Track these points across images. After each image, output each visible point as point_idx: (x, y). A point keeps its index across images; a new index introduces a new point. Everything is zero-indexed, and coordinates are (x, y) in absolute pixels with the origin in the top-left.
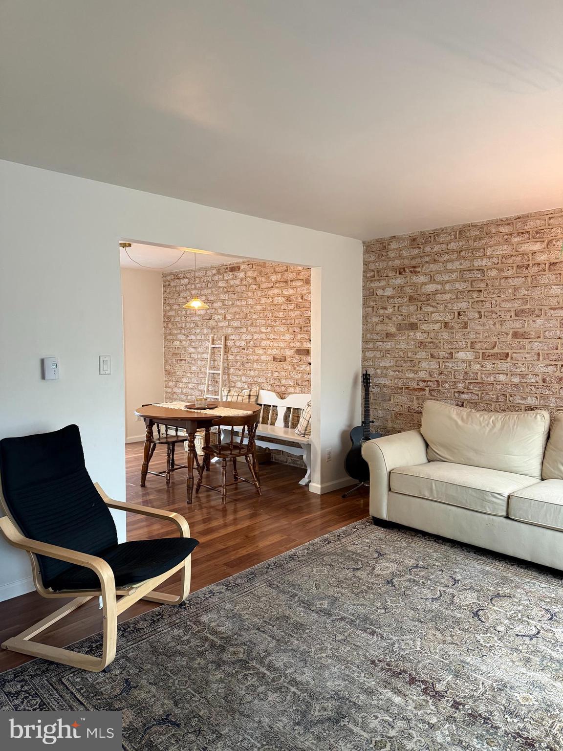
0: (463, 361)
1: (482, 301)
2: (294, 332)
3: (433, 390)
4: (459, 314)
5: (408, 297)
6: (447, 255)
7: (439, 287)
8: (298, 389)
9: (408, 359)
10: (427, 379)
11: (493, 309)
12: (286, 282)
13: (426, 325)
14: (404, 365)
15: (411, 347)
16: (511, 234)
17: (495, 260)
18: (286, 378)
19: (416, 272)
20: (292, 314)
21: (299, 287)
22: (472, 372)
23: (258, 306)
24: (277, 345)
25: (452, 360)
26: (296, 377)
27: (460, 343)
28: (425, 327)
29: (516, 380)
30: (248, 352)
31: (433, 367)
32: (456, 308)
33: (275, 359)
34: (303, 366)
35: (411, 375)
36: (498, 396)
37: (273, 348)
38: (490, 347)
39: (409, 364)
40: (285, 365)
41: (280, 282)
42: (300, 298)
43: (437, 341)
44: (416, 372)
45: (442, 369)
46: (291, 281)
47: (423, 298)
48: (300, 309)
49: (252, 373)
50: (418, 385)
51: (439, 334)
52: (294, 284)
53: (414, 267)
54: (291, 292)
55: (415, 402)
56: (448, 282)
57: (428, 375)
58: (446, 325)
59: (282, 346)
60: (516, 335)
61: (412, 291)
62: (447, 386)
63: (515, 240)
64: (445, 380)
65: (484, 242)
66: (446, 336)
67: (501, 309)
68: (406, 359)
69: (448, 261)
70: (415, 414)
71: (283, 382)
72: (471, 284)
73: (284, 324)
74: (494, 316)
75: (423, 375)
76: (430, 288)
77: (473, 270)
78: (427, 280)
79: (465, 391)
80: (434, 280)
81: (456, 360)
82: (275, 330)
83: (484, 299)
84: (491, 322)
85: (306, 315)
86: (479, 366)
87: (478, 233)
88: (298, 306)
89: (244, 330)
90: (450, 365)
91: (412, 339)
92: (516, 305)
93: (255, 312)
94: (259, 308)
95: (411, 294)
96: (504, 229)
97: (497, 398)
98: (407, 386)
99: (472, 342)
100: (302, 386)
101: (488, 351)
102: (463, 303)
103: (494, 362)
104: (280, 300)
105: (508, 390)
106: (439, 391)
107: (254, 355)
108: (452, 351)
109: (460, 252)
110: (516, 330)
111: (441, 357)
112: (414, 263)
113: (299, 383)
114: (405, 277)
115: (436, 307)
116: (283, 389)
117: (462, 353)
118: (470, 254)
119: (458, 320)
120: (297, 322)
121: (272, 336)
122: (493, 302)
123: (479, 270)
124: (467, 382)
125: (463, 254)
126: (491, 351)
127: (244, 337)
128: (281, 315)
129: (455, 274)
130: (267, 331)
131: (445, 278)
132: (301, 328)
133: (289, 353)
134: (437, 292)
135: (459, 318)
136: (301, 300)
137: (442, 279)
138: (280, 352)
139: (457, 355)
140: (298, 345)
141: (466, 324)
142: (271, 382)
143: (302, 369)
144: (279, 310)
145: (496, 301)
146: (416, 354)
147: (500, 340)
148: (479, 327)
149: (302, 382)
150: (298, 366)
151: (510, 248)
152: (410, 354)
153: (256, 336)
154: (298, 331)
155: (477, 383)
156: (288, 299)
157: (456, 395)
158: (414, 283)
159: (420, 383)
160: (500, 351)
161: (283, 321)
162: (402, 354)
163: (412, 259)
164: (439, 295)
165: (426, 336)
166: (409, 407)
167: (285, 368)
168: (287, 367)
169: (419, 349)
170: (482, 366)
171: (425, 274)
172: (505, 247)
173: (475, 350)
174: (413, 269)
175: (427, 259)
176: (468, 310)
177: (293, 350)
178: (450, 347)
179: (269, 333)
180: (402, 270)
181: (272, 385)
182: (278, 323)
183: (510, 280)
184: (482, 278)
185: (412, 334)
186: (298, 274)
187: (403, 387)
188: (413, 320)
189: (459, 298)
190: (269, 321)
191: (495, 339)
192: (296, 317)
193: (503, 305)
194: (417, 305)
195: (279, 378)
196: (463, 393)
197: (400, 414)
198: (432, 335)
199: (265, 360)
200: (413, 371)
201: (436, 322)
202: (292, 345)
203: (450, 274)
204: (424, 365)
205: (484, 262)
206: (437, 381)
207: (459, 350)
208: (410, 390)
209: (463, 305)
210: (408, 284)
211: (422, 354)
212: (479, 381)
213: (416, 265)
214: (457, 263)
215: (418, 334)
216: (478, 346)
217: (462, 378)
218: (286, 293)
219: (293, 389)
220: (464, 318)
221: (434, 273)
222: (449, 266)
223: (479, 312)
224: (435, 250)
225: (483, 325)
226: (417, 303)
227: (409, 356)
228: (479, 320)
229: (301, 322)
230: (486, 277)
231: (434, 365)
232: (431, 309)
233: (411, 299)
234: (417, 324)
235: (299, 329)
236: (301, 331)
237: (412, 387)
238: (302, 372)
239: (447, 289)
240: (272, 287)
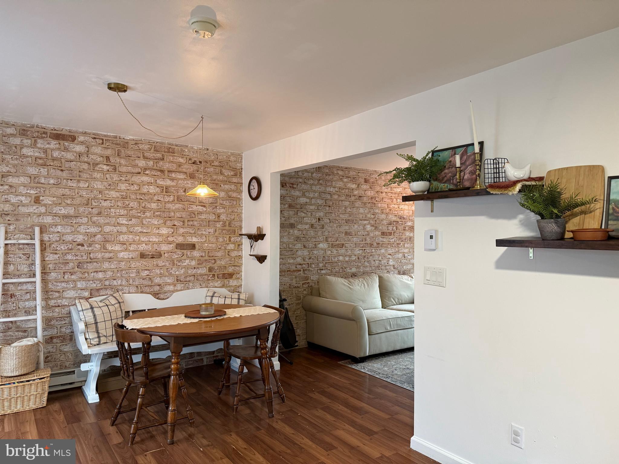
0: (322, 249)
1: (331, 213)
2: (175, 225)
3: (306, 270)
4: (319, 219)
5: (288, 205)
6: (312, 180)
7: (308, 200)
8: (179, 286)
9: (289, 249)
10: (302, 263)
11: (336, 218)
12: (162, 171)
13: (300, 225)
14: (287, 254)
15: (291, 241)
16: (343, 176)
17: (337, 189)
18: (161, 275)
19: (293, 188)
20: (169, 206)
21: (181, 179)
22: (327, 256)
23: (112, 192)
24: (147, 240)
25: (316, 249)
26: (177, 273)
27: (320, 238)
28: (299, 226)
29: (347, 259)
30: (90, 249)
31: (305, 254)
32: (317, 215)
33: (143, 256)
34: (187, 261)
35: (292, 261)
36: (339, 269)
37: (140, 243)
38: (335, 240)
39: (290, 253)
40: (160, 262)
41: (151, 169)
42: (182, 191)
43: (307, 237)
44: (294, 259)
45: (311, 255)
46: (168, 171)
47: (298, 206)
48: (182, 203)
49: (100, 275)
50: (296, 267)
51: (308, 232)
52: (173, 175)
53: (292, 184)
54: (169, 183)
55: (294, 281)
56: (313, 198)
57: (303, 261)
58: (312, 226)
59: (154, 240)
60: (346, 233)
61: (290, 200)
62: (313, 266)
63: (345, 180)
64: (312, 262)
65: (331, 177)
66: (312, 233)
67: (340, 218)
68: (288, 249)
69: (313, 184)
70: (294, 289)
71: (157, 280)
72: (325, 202)
73: (159, 216)
74: (337, 222)
75: (299, 260)
76: (303, 200)
77: (326, 193)
78: (300, 195)
79: (323, 268)
80: (305, 195)
81: (318, 249)
82: (144, 222)
83: (331, 211)
84: (335, 226)
85: (190, 209)
86: (330, 252)
87: (328, 171)
88: (179, 199)
89: (85, 220)
90: (315, 252)
91: (292, 235)
92: (346, 217)
93: (106, 198)
94: (113, 194)
95: (290, 203)
96: (340, 173)
97: (339, 271)
98: (288, 269)
99: (326, 238)
100: (186, 281)
101: (334, 243)
102: (322, 213)
103: (337, 249)
104: (152, 189)
105: (344, 265)
106: (309, 270)
107: (105, 252)
108: (316, 243)
109: (319, 180)
110: (346, 231)
111: (310, 247)
112: (292, 181)
113: (181, 280)
114: (286, 190)
115: (306, 214)
116: (157, 288)
117: (322, 244)
118: (324, 183)
119: (319, 223)
120: (178, 215)
121: (139, 229)
122: (336, 214)
123: (329, 193)
124: (324, 262)
125: (321, 182)
126: (335, 243)
127: (82, 229)
128: (154, 206)
129: (317, 193)
130: (130, 223)
131: (311, 195)
132: (184, 222)
133: (164, 248)
134: (306, 204)
135: (319, 222)
136: (183, 193)
137: (310, 196)
138: (153, 248)
139: (319, 246)
140: (180, 240)
141: (323, 226)
142: (137, 283)
143: (185, 264)
144: (151, 201)
145: (337, 213)
146: (295, 246)
147: (340, 236)
148: (330, 229)
149: (186, 277)
150: (179, 261)
151: (343, 184)
152: (291, 246)
153: (107, 229)
154: (179, 224)
155: (330, 262)
156: (166, 190)
157: (319, 271)
158: (292, 195)
159: (298, 266)
160: (340, 243)
161: (157, 213)
162: (285, 245)
163: (291, 178)
164: (308, 206)
165: (300, 233)
166: (290, 284)
167: (160, 265)
168: (163, 264)
169: (296, 242)
170: (332, 252)
171: (299, 191)
172: (341, 183)
173: (328, 242)
174: (291, 185)
175: (301, 180)
176: (324, 217)
177: (172, 245)
178: (315, 240)
179: (133, 226)
180: (284, 184)
181: (137, 287)
182: (148, 214)
183: (344, 202)
184: (331, 199)
185: (291, 231)
186: (180, 166)
187: (286, 270)
188: (292, 221)
189: (319, 210)
190: (134, 212)
191: (337, 235)
192: (178, 210)
193: (341, 216)
194: (295, 211)
195: (151, 277)
196: (322, 269)
197: (283, 291)
198: (304, 232)
199: (125, 257)
200: (293, 258)
201: (306, 224)
202: (170, 239)
203: (314, 193)
204: (299, 253)
205: (332, 189)
206: (308, 264)
207: (320, 242)
208: (291, 272)
209: (322, 214)
210: (288, 195)
211: (299, 246)
212: (330, 261)
213: (294, 183)
214: (318, 187)
215: (296, 232)
216: (330, 240)
217: (321, 260)
218: (160, 182)
219: (172, 287)
220: (322, 222)
221: (305, 191)
222: (314, 188)
223: (330, 219)
224: (304, 175)
225: (331, 227)
226: (295, 210)
227: (290, 247)
228: (330, 224)
229: (184, 216)
230: (332, 199)
231: (306, 253)
232: (303, 215)
233: (290, 206)
234: (294, 224)
235: (181, 223)
236: (184, 225)
237: (292, 270)
238: (184, 267)
239: (313, 202)
240: (139, 173)
